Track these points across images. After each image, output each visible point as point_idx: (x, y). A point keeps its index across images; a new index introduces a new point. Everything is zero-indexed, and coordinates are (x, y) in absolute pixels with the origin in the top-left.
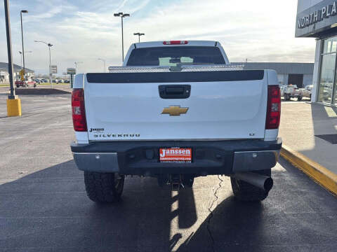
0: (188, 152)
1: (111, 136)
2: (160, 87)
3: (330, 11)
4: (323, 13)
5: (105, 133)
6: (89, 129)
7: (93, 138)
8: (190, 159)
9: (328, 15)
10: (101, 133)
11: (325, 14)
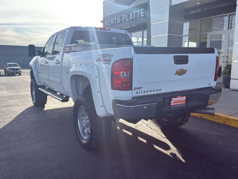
0: (184, 98)
1: (146, 92)
2: (174, 57)
3: (128, 18)
4: (123, 19)
5: (143, 90)
6: (133, 88)
7: (135, 95)
8: (184, 103)
9: (127, 20)
10: (141, 90)
11: (125, 20)
